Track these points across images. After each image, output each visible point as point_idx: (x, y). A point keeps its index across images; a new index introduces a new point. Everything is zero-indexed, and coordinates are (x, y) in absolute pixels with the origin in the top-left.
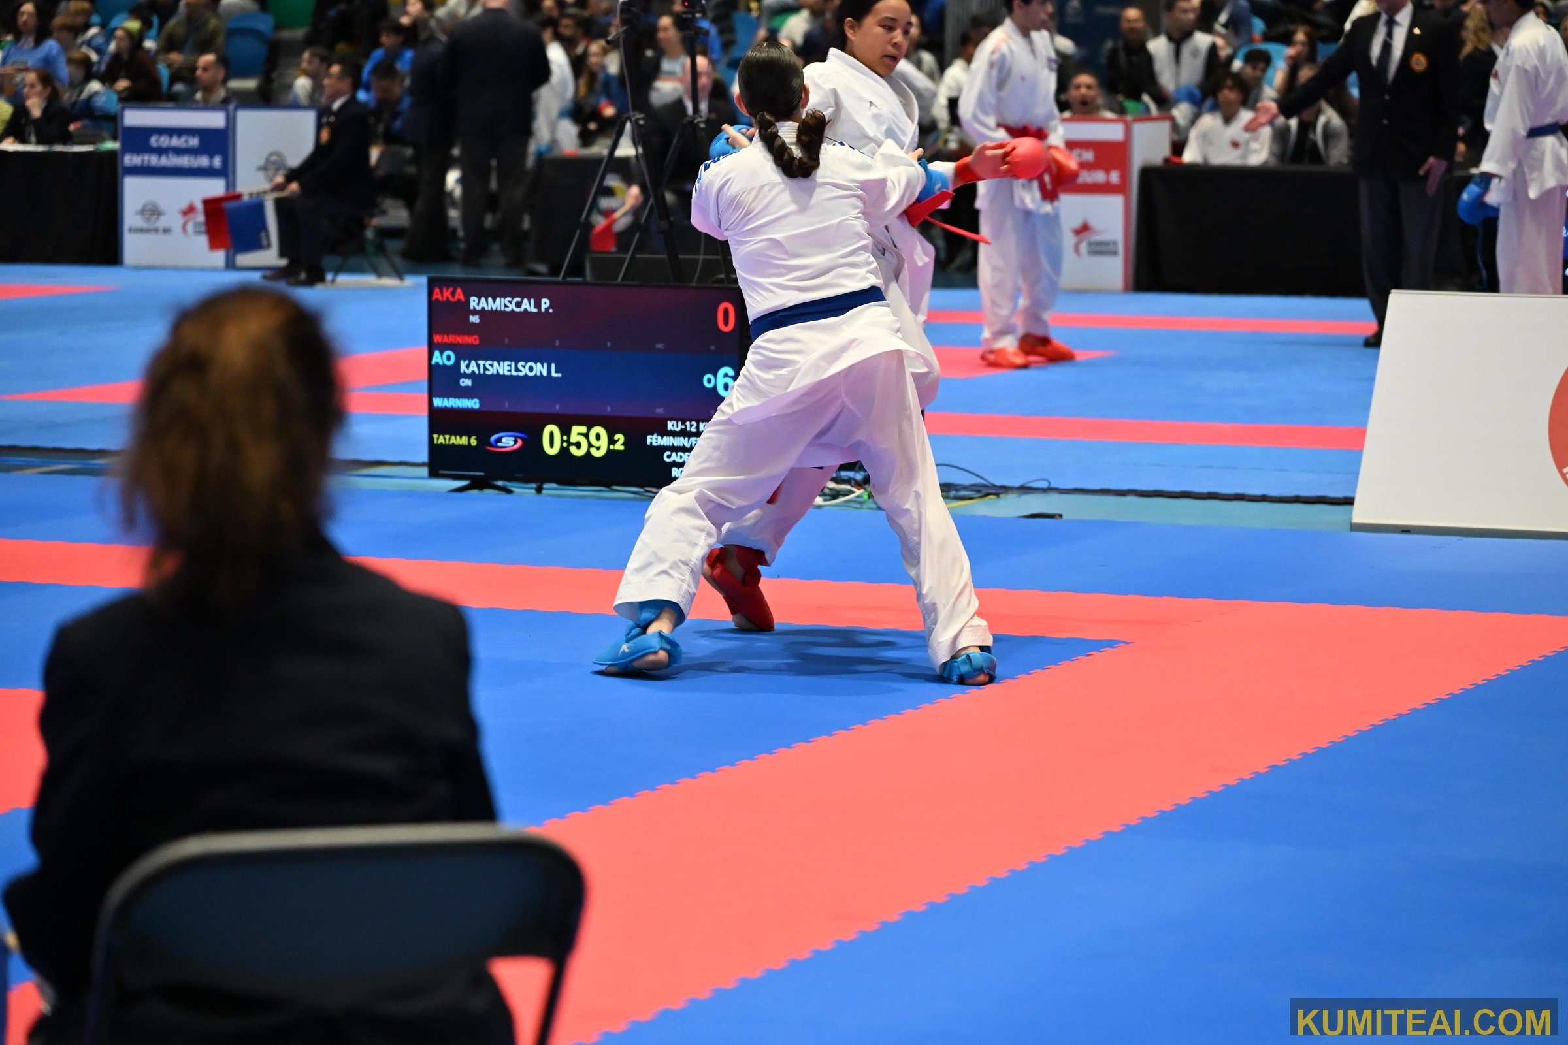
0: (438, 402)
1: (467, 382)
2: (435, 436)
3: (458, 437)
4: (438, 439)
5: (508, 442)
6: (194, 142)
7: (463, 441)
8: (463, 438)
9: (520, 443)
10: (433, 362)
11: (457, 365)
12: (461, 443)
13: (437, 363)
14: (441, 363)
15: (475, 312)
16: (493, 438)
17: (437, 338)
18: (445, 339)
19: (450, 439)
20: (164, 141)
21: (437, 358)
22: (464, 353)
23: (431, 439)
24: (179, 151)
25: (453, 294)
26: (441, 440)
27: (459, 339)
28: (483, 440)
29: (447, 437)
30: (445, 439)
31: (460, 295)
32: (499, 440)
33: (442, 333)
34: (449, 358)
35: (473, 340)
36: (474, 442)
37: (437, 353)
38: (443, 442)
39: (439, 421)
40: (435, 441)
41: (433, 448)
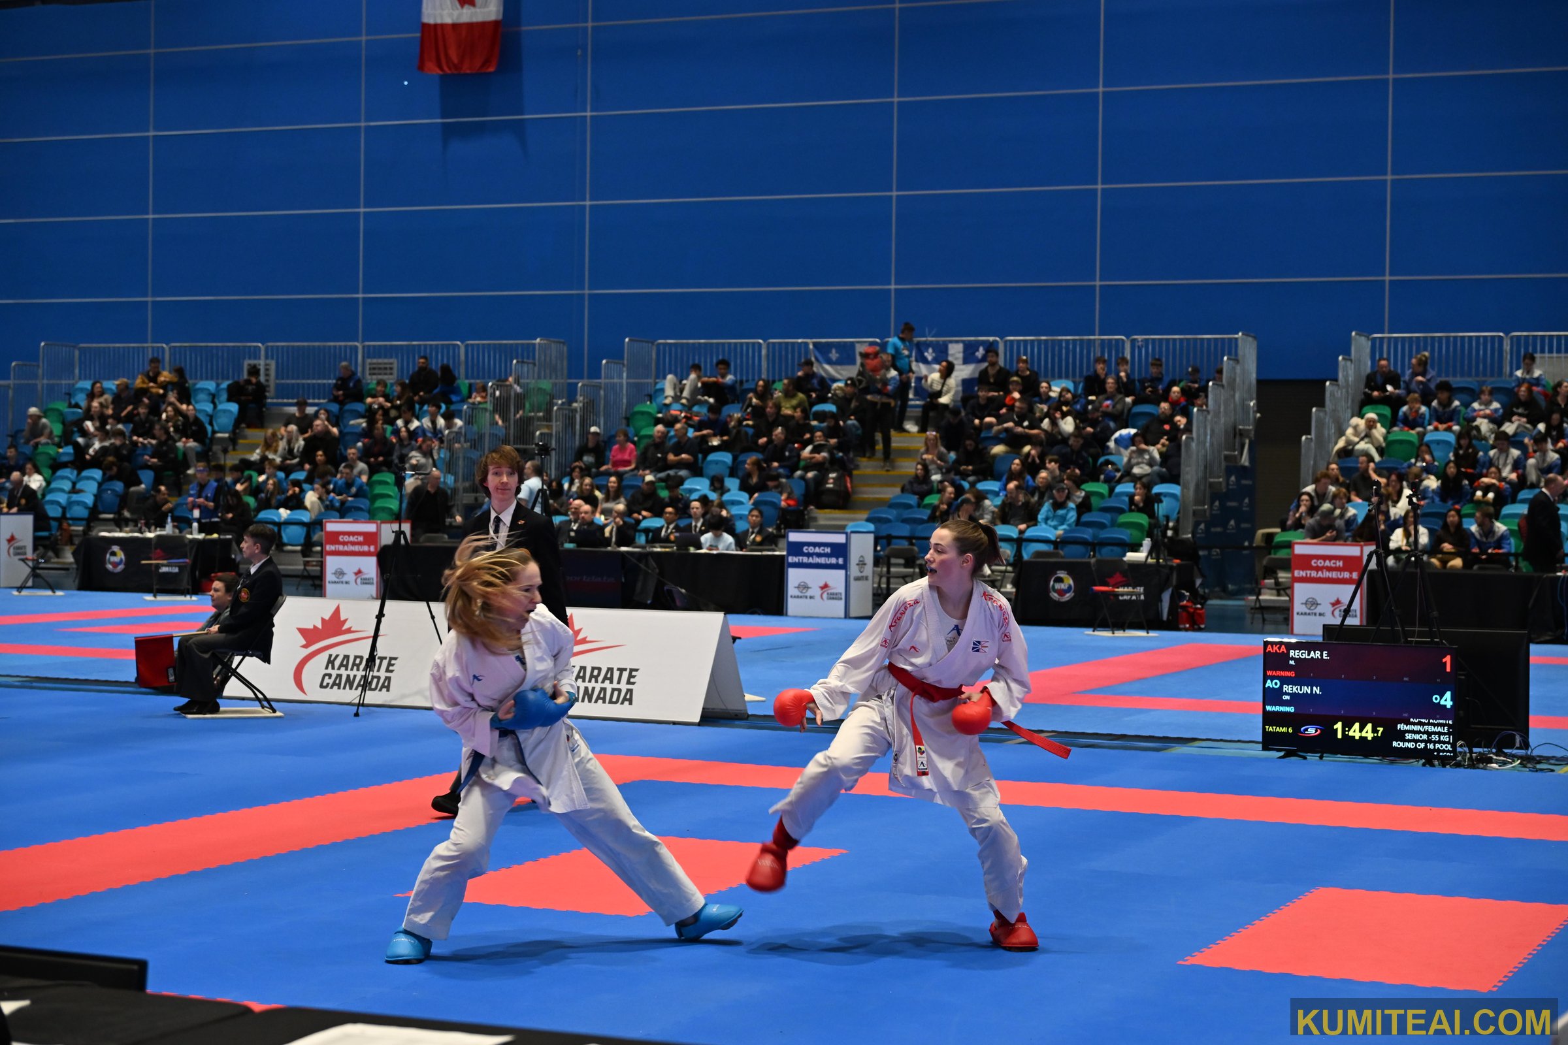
0: (1269, 708)
1: (1287, 697)
2: (1267, 727)
3: (1281, 728)
5: (1311, 731)
6: (828, 550)
7: (1284, 730)
8: (1284, 728)
9: (1319, 731)
10: (1266, 686)
11: (1281, 687)
12: (1282, 731)
13: (1268, 686)
14: (1271, 686)
15: (1292, 659)
16: (1302, 729)
17: (1269, 673)
18: (1274, 673)
19: (1276, 729)
20: (811, 550)
21: (1269, 684)
22: (1285, 681)
23: (1264, 729)
24: (819, 555)
25: (1279, 648)
26: (1271, 729)
27: (1282, 674)
28: (1297, 730)
29: (1274, 727)
30: (1273, 729)
31: (1283, 649)
32: (1306, 730)
33: (1272, 670)
34: (1276, 684)
35: (1291, 674)
36: (1290, 730)
37: (1269, 681)
39: (1269, 718)
40: (1267, 730)
41: (1265, 734)
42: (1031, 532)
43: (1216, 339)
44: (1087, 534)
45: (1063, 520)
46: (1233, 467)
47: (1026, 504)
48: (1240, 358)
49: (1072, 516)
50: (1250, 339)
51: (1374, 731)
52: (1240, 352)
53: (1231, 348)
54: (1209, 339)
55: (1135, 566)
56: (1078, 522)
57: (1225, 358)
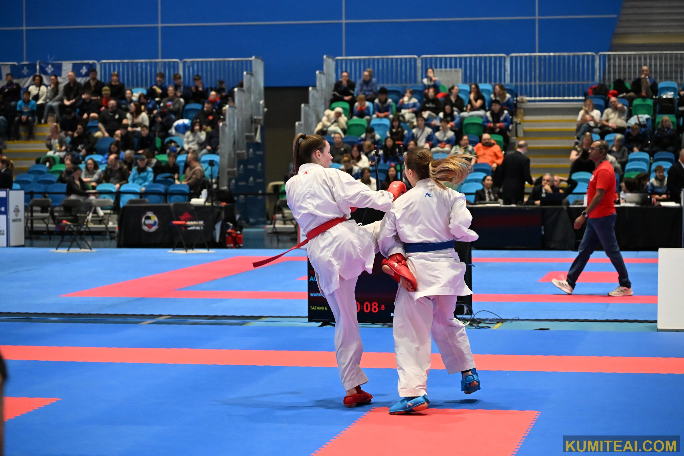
0: (312, 295)
2: (311, 307)
3: (320, 307)
4: (312, 308)
8: (322, 307)
10: (310, 280)
12: (321, 309)
13: (312, 281)
14: (313, 281)
17: (311, 272)
19: (317, 308)
23: (309, 308)
26: (313, 308)
29: (316, 307)
30: (315, 308)
36: (326, 309)
38: (314, 309)
39: (313, 301)
40: (311, 309)
41: (310, 311)
42: (124, 188)
43: (238, 61)
44: (161, 188)
45: (145, 179)
46: (251, 144)
47: (121, 169)
48: (254, 73)
49: (151, 176)
50: (259, 61)
51: (379, 307)
52: (254, 69)
53: (248, 67)
54: (233, 61)
55: (198, 208)
56: (154, 181)
57: (245, 73)
